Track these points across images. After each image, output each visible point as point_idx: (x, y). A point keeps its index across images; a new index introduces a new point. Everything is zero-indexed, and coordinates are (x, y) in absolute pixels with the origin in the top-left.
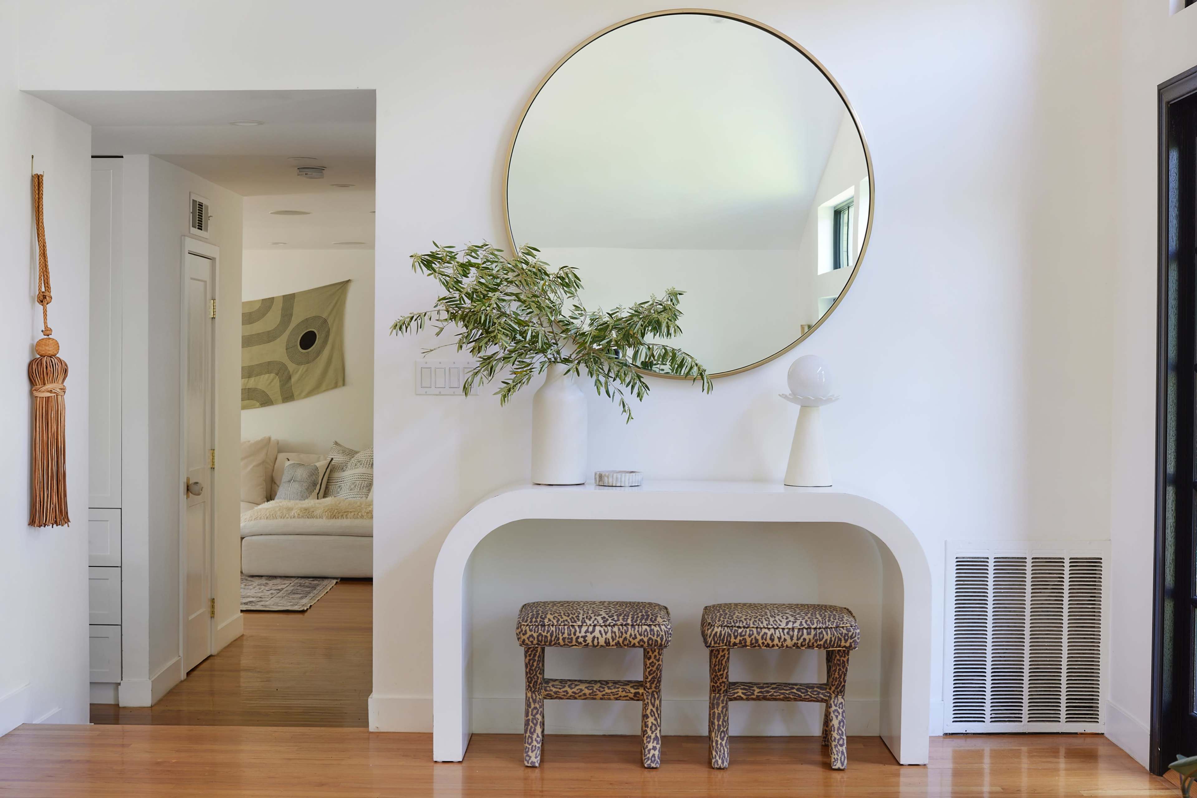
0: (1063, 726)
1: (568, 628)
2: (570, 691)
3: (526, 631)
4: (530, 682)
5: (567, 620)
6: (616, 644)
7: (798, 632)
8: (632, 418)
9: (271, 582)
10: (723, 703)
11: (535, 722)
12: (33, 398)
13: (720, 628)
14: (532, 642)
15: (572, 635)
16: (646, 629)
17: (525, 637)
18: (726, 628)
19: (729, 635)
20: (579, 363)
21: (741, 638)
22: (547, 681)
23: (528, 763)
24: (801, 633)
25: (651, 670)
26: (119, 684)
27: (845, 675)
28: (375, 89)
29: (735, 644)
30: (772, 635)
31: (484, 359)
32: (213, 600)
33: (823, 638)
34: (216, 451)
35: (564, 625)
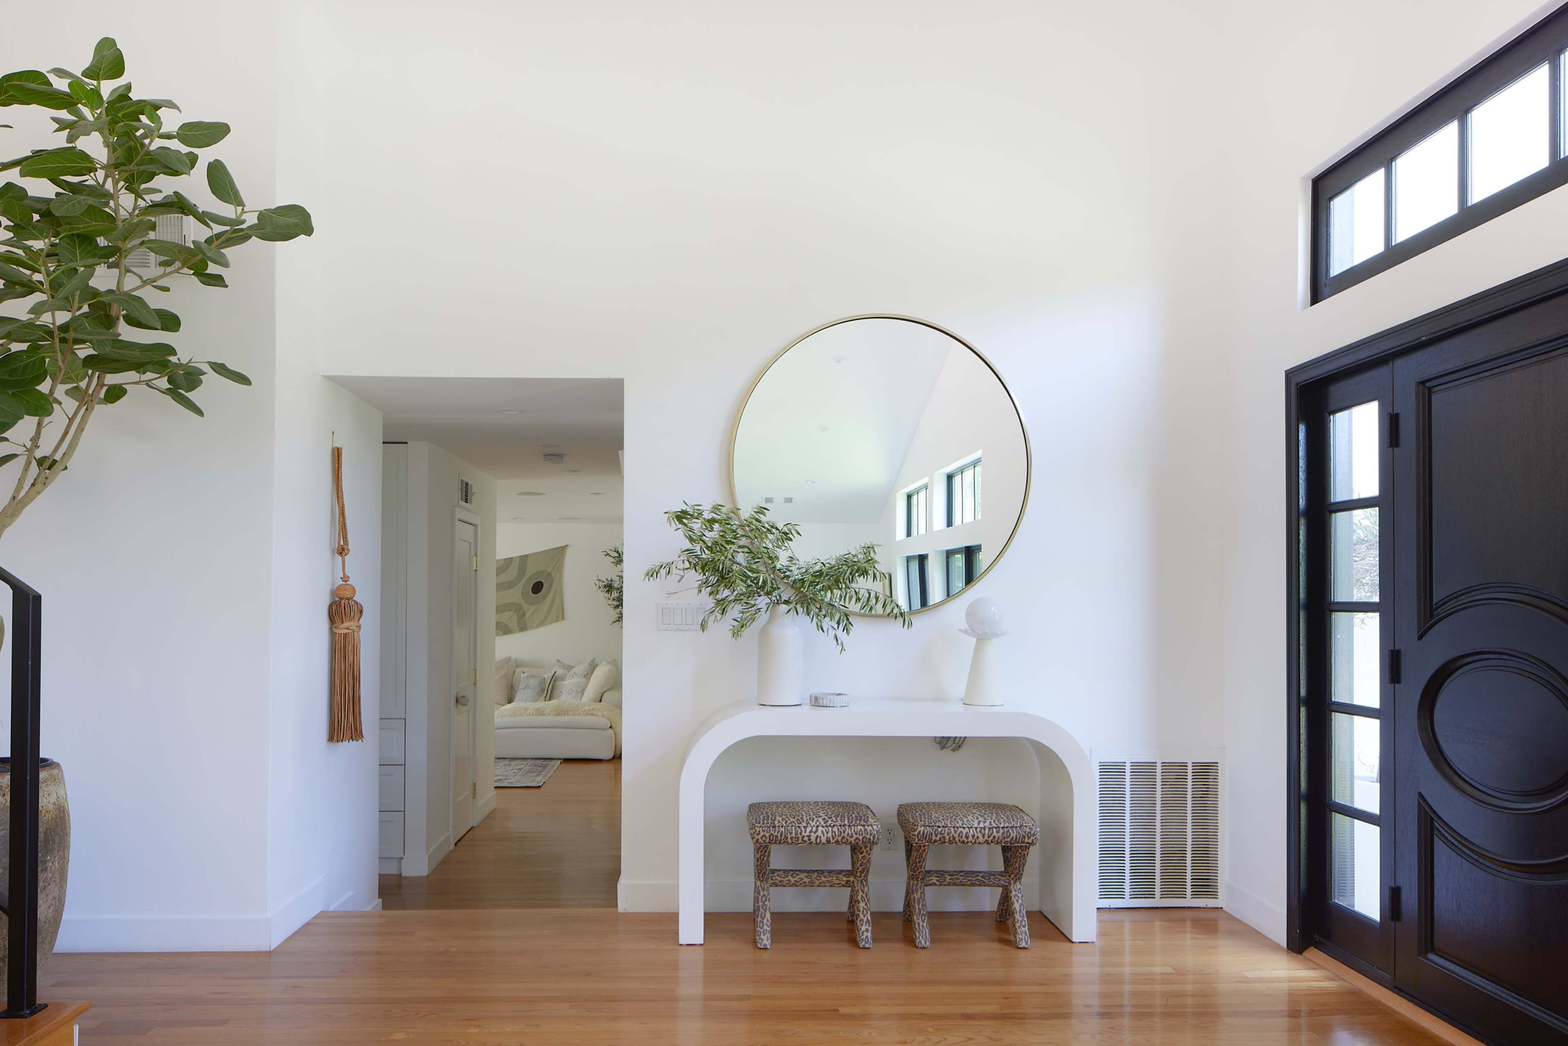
0: (1189, 902)
1: (795, 829)
2: (792, 880)
3: (759, 831)
4: (759, 873)
5: (793, 822)
6: (836, 842)
7: (989, 831)
8: (845, 650)
9: (513, 763)
10: (921, 889)
11: (764, 908)
12: (332, 634)
13: (923, 827)
14: (765, 841)
15: (799, 835)
16: (861, 829)
17: (759, 837)
18: (928, 828)
19: (931, 834)
20: (796, 604)
21: (941, 836)
22: (773, 871)
23: (761, 945)
24: (991, 832)
25: (863, 862)
26: (402, 858)
27: (1024, 865)
28: (622, 377)
29: (935, 841)
30: (967, 833)
31: (718, 601)
32: (475, 785)
33: (1010, 835)
34: (477, 671)
35: (792, 826)
